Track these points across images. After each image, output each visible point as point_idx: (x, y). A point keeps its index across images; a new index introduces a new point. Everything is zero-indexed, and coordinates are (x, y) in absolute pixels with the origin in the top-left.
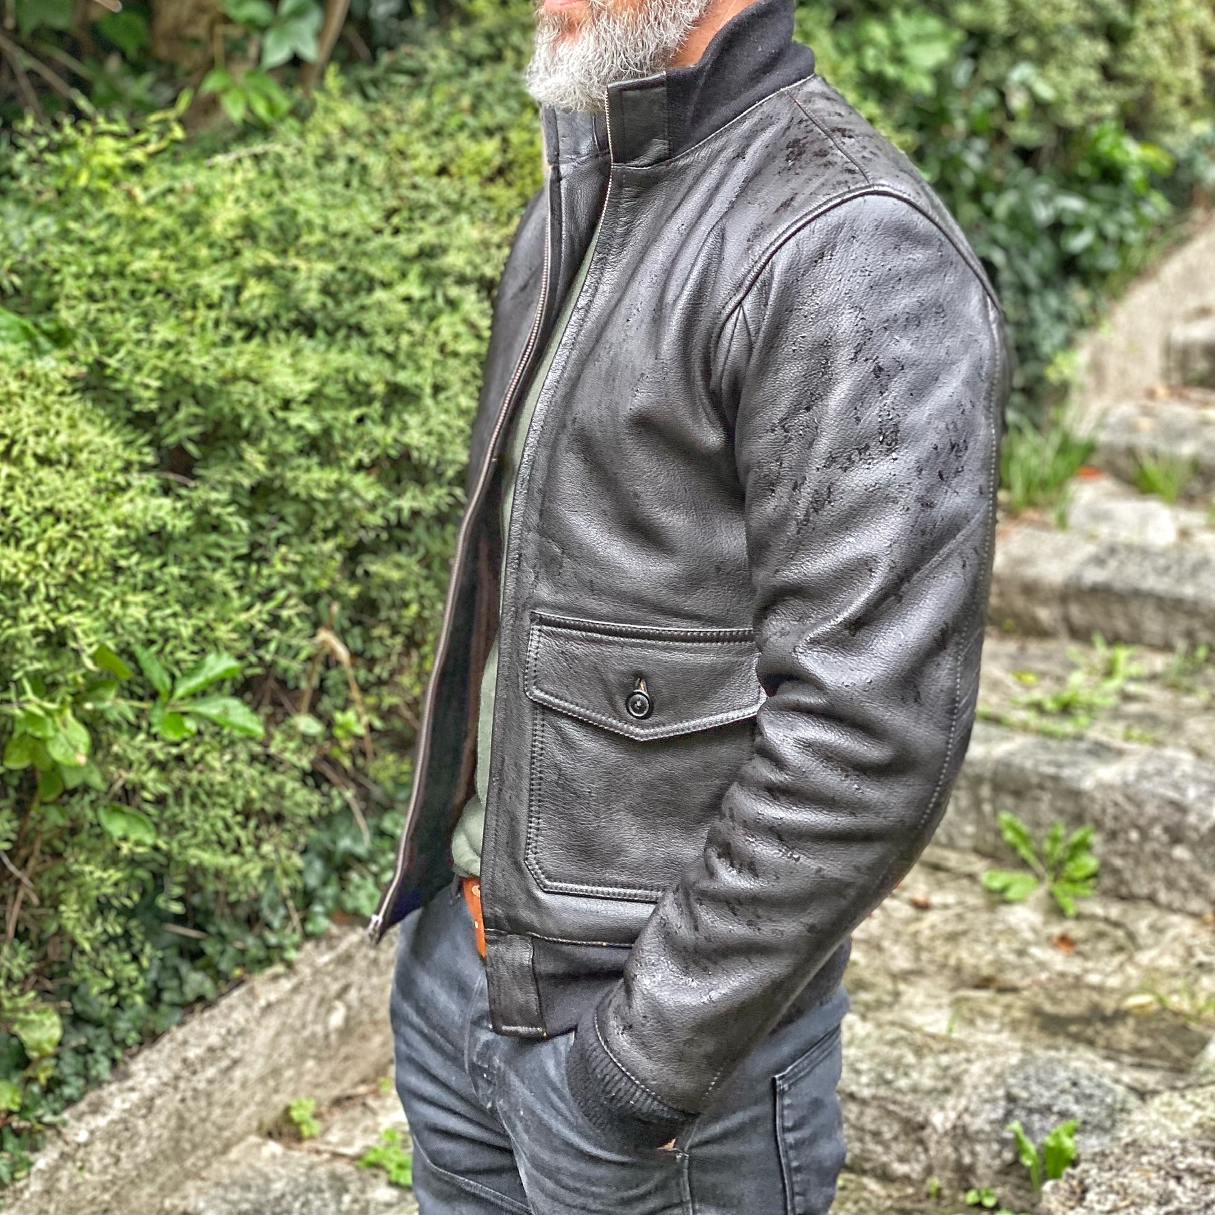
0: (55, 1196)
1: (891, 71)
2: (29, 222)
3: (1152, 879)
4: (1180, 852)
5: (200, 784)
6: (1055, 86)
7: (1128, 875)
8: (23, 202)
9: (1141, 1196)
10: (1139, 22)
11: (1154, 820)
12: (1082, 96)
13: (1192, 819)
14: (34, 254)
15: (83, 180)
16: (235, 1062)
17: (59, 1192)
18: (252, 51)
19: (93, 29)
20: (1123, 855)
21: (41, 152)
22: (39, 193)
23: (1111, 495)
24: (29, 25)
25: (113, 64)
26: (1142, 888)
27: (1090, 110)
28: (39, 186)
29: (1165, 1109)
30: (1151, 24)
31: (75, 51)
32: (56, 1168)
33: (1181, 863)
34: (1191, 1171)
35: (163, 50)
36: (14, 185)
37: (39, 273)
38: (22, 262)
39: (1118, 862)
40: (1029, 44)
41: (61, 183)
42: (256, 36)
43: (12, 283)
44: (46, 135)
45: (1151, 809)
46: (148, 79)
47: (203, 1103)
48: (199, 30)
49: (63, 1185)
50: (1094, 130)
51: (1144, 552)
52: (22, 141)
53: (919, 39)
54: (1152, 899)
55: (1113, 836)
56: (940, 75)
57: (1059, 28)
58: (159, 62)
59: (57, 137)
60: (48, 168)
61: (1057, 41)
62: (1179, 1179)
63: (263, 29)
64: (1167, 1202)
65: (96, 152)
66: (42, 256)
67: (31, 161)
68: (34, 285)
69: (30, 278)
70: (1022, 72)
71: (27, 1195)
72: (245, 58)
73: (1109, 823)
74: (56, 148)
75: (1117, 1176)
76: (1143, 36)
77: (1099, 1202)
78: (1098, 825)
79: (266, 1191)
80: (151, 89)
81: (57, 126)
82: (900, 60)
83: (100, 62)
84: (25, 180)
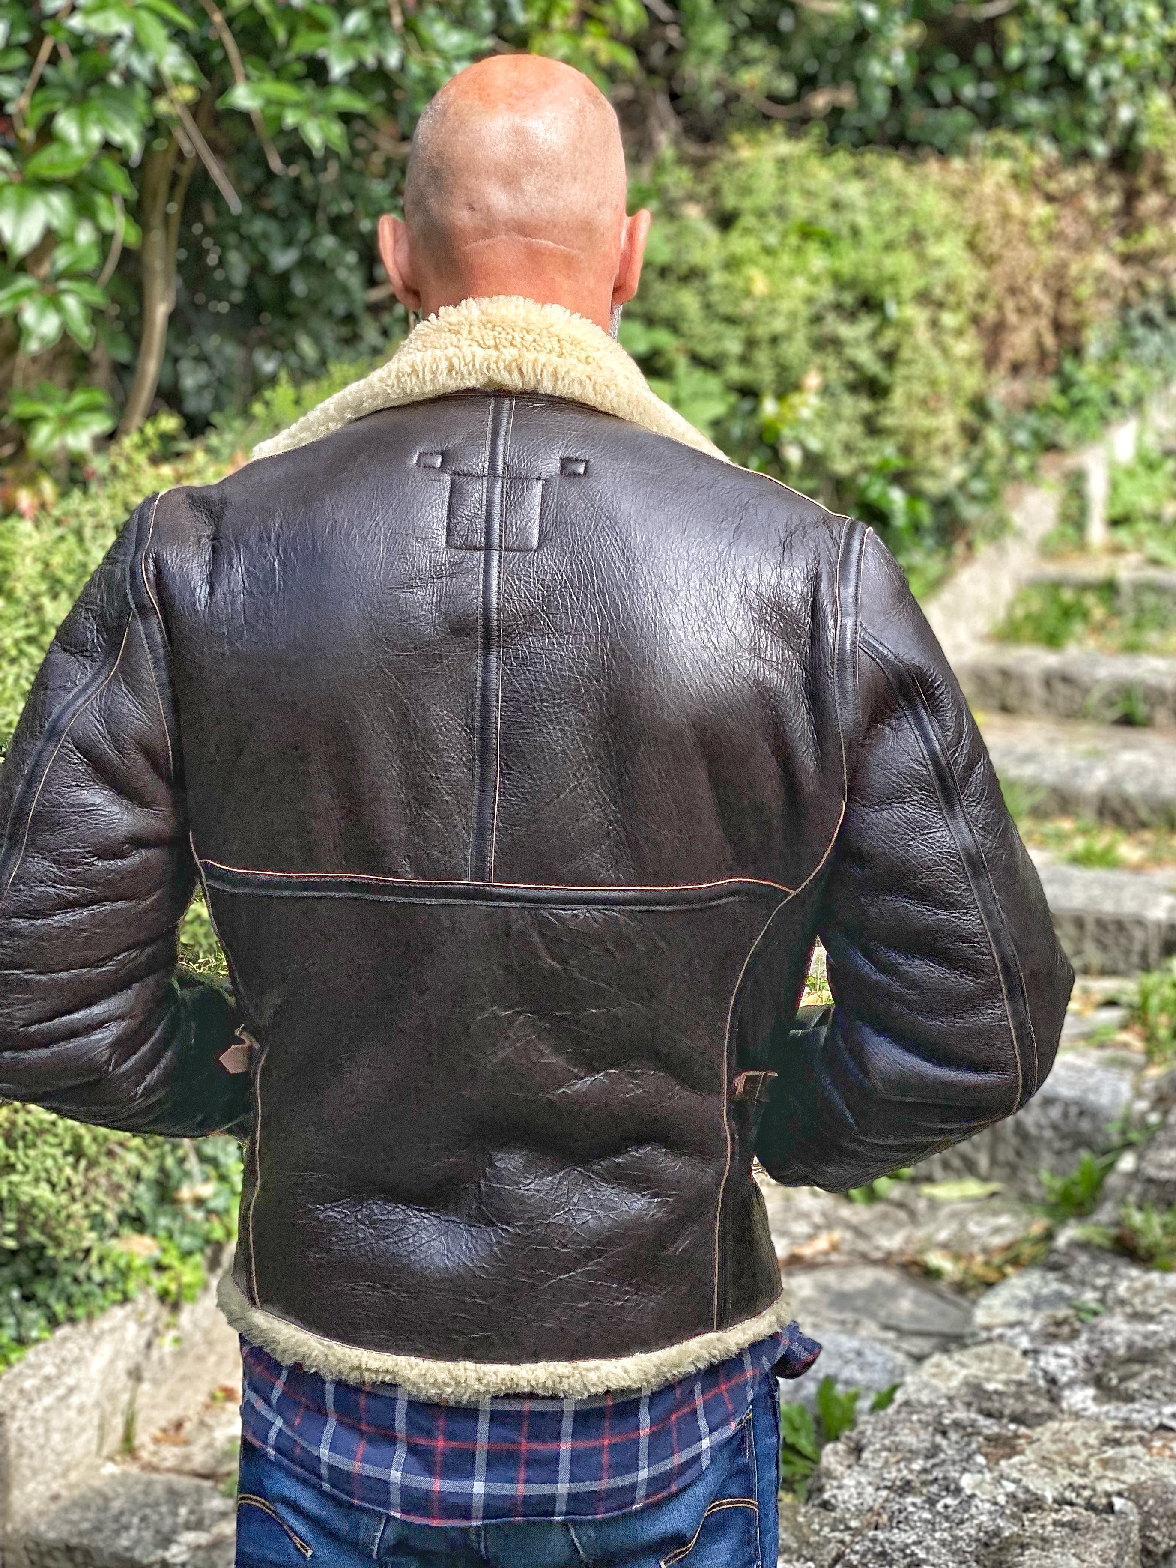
6: (822, 440)
9: (911, 1451)
10: (895, 378)
12: (849, 448)
16: (71, 1390)
27: (857, 460)
29: (934, 1370)
30: (907, 380)
47: (40, 1429)
50: (862, 479)
53: (695, 396)
62: (944, 1433)
64: (934, 1455)
75: (890, 1434)
77: (873, 1459)
79: (105, 1509)
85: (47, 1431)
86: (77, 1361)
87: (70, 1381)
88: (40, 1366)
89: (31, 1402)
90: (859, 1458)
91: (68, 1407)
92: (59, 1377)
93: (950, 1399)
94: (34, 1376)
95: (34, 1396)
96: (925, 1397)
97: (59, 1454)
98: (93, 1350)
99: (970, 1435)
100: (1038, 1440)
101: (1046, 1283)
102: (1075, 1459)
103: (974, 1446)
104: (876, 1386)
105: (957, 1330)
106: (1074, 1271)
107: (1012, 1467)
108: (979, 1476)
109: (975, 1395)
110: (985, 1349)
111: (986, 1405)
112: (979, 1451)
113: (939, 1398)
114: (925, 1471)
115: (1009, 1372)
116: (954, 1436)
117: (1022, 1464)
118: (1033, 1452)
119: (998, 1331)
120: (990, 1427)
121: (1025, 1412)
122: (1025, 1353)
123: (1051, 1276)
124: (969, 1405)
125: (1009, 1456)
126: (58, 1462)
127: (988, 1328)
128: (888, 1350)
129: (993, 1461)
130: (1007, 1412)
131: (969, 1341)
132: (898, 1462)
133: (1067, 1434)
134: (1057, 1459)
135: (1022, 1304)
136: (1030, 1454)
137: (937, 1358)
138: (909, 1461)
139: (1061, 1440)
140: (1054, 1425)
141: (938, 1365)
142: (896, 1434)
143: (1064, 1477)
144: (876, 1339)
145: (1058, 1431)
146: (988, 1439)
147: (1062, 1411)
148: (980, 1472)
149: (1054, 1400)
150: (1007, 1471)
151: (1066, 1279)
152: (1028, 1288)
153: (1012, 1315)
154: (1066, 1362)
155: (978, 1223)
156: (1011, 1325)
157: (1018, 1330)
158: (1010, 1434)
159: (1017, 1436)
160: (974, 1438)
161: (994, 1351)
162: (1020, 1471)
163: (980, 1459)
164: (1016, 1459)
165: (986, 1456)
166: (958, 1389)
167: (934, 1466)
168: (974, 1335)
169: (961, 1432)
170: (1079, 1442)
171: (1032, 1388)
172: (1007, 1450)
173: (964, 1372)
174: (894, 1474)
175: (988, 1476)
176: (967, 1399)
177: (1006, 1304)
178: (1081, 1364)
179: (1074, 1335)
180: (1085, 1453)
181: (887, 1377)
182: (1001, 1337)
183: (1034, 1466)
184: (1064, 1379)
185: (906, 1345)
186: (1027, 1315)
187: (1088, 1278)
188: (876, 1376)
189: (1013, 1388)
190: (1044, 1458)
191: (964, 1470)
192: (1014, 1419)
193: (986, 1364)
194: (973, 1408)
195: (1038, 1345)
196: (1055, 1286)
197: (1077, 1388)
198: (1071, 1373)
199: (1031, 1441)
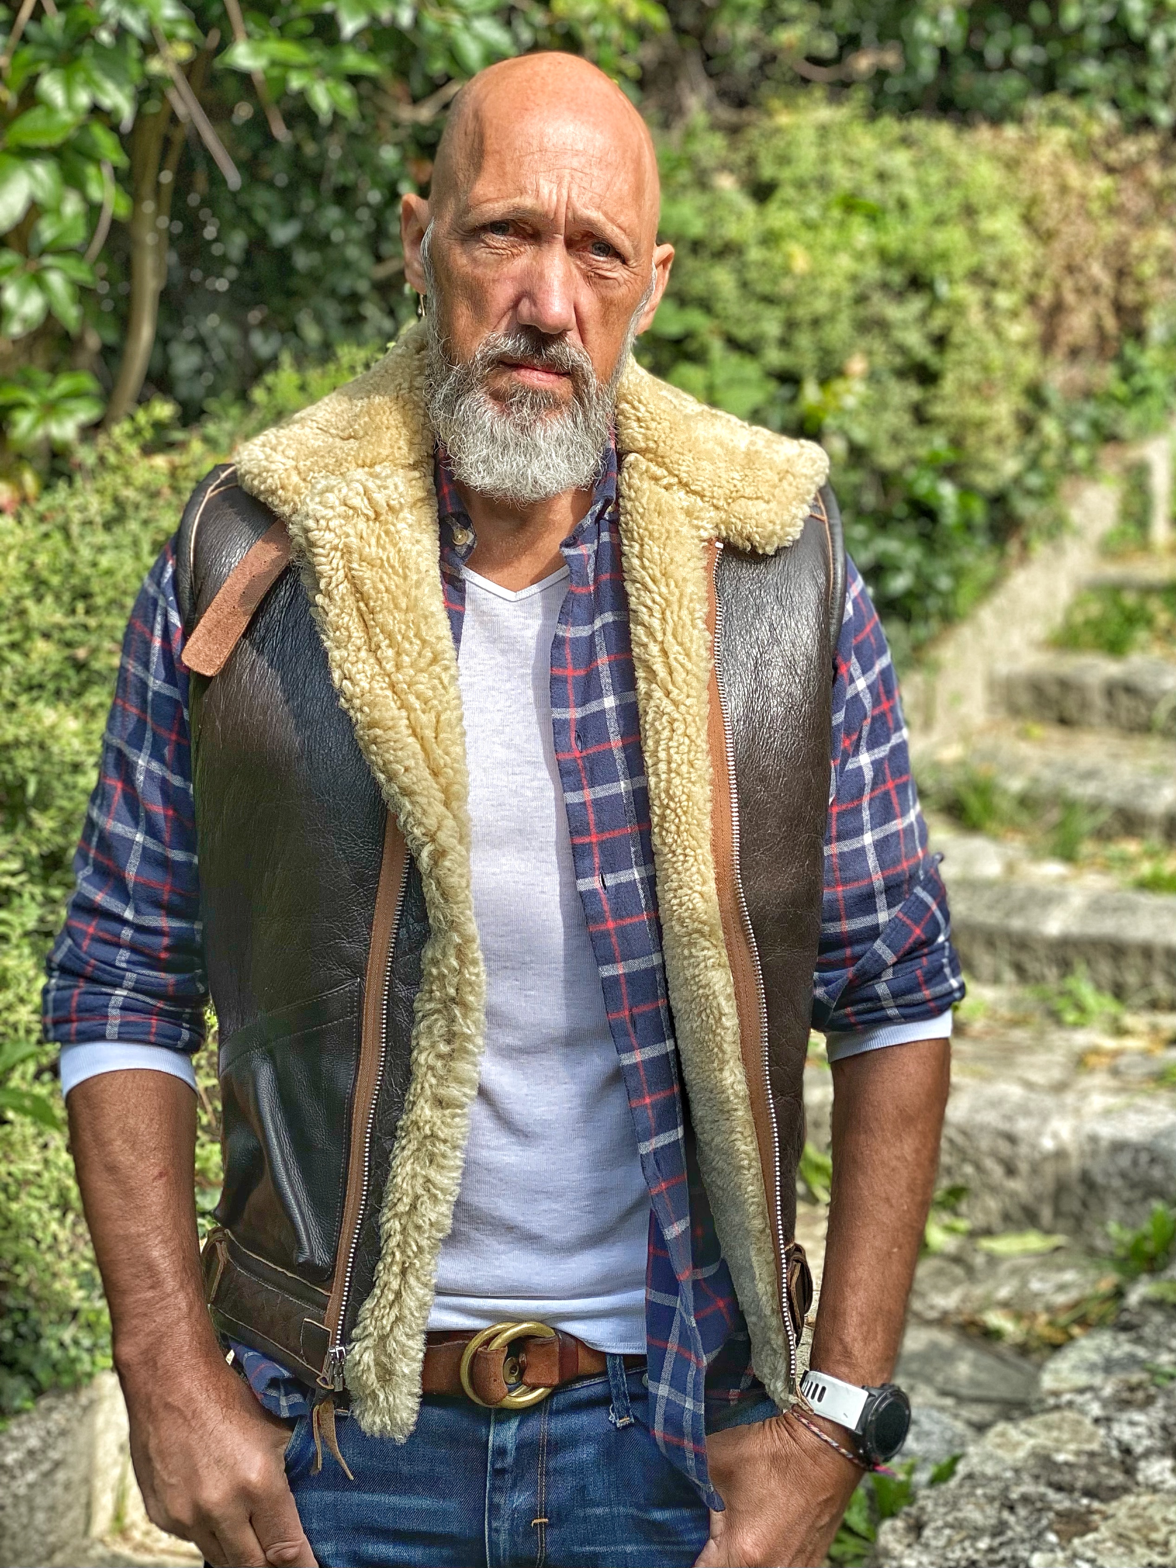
9: (976, 1528)
16: (57, 1465)
34: (1025, 1499)
47: (23, 1509)
62: (1012, 1509)
75: (953, 1510)
85: (32, 1509)
86: (63, 1433)
87: (55, 1455)
88: (23, 1439)
89: (13, 1477)
90: (919, 1536)
91: (54, 1484)
92: (43, 1451)
93: (1017, 1471)
94: (16, 1449)
95: (17, 1472)
96: (990, 1469)
97: (44, 1534)
98: (80, 1421)
99: (1040, 1510)
100: (1113, 1516)
101: (1118, 1345)
102: (1154, 1536)
103: (1044, 1522)
104: (934, 1457)
105: (1020, 1396)
106: (1148, 1331)
107: (1086, 1545)
108: (1050, 1556)
109: (1043, 1467)
110: (1055, 1417)
111: (1056, 1478)
112: (1049, 1528)
113: (1005, 1470)
114: (991, 1550)
115: (1080, 1443)
116: (1022, 1512)
117: (1097, 1542)
118: (1108, 1528)
119: (1067, 1397)
120: (1061, 1502)
121: (1099, 1485)
122: (1097, 1421)
123: (1122, 1337)
124: (1036, 1478)
125: (1082, 1534)
126: (42, 1543)
127: (1056, 1394)
128: (946, 1418)
129: (1066, 1538)
130: (1079, 1484)
131: (1035, 1408)
132: (962, 1541)
133: (1145, 1508)
134: (1135, 1536)
135: (1092, 1368)
136: (1104, 1531)
137: (1001, 1426)
138: (974, 1539)
139: (1137, 1516)
140: (1130, 1499)
141: (1003, 1434)
142: (960, 1510)
143: (1143, 1556)
144: (933, 1406)
145: (1134, 1507)
146: (1059, 1514)
147: (1138, 1484)
148: (1052, 1550)
149: (1130, 1471)
150: (1080, 1550)
151: (1139, 1340)
152: (1098, 1349)
153: (1082, 1379)
154: (1140, 1430)
155: (1041, 1280)
156: (1081, 1391)
157: (1088, 1396)
158: (1083, 1510)
159: (1090, 1511)
160: (1044, 1514)
161: (1063, 1420)
162: (1095, 1550)
163: (1052, 1538)
164: (1090, 1537)
165: (1058, 1533)
166: (1025, 1460)
167: (1001, 1544)
168: (1041, 1401)
169: (1030, 1508)
170: (1158, 1518)
171: (1106, 1459)
172: (1080, 1527)
173: (1030, 1442)
174: (958, 1554)
175: (1060, 1555)
176: (1036, 1471)
177: (1075, 1368)
178: (1158, 1432)
179: (1150, 1400)
180: (1164, 1529)
181: (945, 1447)
182: (1070, 1404)
183: (1109, 1544)
184: (1139, 1449)
185: (965, 1413)
186: (1097, 1380)
187: (1164, 1339)
188: (934, 1447)
189: (1084, 1459)
190: (1120, 1536)
191: (1034, 1550)
192: (1088, 1493)
193: (1055, 1434)
194: (1043, 1480)
195: (1111, 1412)
196: (1127, 1348)
197: (1153, 1459)
198: (1147, 1442)
199: (1106, 1517)
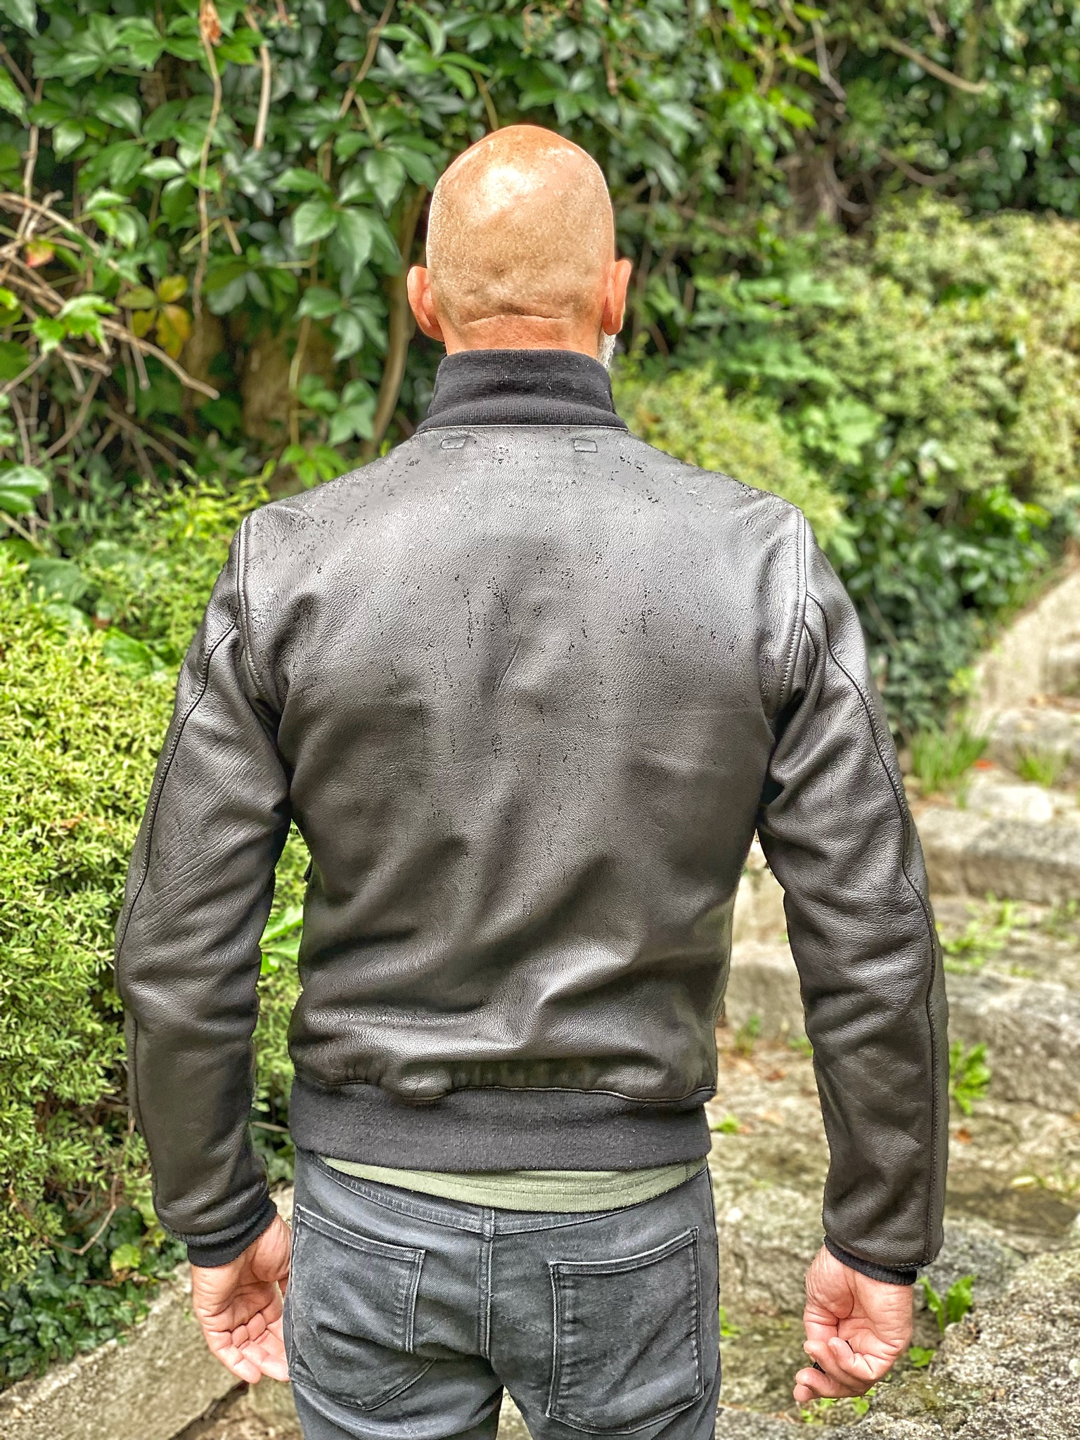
0: (169, 1336)
1: (827, 446)
2: (147, 566)
3: (1033, 1085)
4: (1055, 1064)
5: (281, 1009)
6: (957, 458)
7: (1014, 1082)
8: (142, 550)
9: (1024, 1335)
10: (1023, 407)
11: (1036, 1038)
12: (978, 466)
13: (1064, 1038)
14: (150, 590)
15: (189, 533)
17: (171, 1332)
18: (322, 431)
19: (197, 413)
20: (1010, 1066)
21: (156, 510)
22: (154, 543)
23: (1001, 782)
24: (146, 411)
25: (213, 440)
26: (1025, 1093)
27: (983, 477)
28: (154, 537)
29: (1042, 1267)
30: (1032, 409)
31: (182, 430)
32: (168, 1313)
33: (1055, 1072)
34: (1063, 1315)
35: (252, 430)
36: (135, 537)
37: (154, 606)
38: (141, 597)
39: (1006, 1072)
40: (936, 425)
41: (172, 534)
42: (325, 419)
43: (133, 614)
44: (160, 497)
45: (1032, 1030)
46: (240, 453)
48: (279, 415)
49: (174, 1326)
50: (987, 493)
51: (1027, 827)
52: (140, 502)
53: (848, 421)
54: (1032, 1101)
55: (1002, 1051)
56: (866, 449)
57: (960, 412)
58: (248, 439)
59: (168, 498)
60: (161, 523)
61: (958, 422)
62: (1053, 1323)
63: (330, 414)
64: (1044, 1340)
65: (199, 511)
66: (156, 593)
67: (148, 517)
68: (150, 615)
69: (146, 610)
70: (929, 448)
71: (145, 1334)
72: (316, 436)
73: (999, 1041)
74: (168, 507)
75: (1004, 1320)
76: (1027, 419)
77: (991, 1340)
78: (991, 1043)
80: (243, 461)
81: (169, 490)
82: (834, 438)
83: (203, 438)
84: (143, 532)
90: (977, 1338)
96: (1034, 1289)
114: (1036, 1353)
138: (1023, 1343)
166: (1064, 1284)
167: (1045, 1350)
174: (1010, 1355)
194: (1077, 1302)
